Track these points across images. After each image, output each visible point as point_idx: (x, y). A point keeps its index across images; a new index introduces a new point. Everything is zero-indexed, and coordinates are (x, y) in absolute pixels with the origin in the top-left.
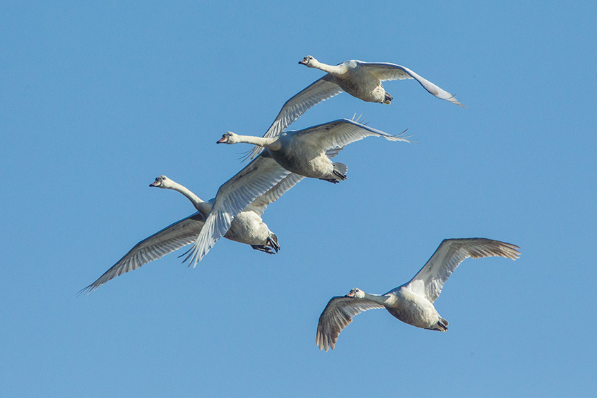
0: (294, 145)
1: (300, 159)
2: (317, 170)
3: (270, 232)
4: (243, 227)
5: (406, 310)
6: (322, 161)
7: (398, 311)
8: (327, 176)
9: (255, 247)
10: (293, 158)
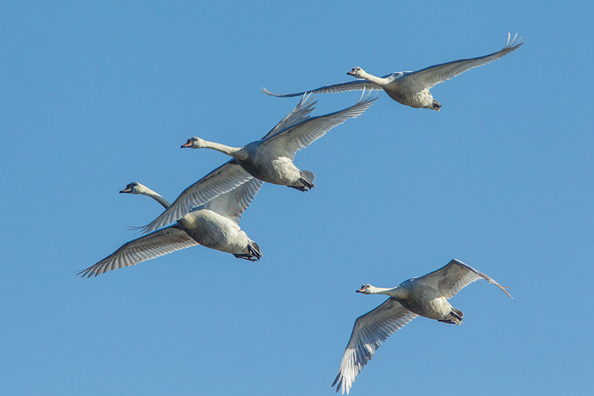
0: (261, 155)
1: (267, 167)
2: (284, 178)
3: (250, 240)
4: (221, 234)
5: (417, 301)
6: (289, 168)
7: (409, 303)
8: (295, 183)
9: (237, 256)
10: (260, 166)
